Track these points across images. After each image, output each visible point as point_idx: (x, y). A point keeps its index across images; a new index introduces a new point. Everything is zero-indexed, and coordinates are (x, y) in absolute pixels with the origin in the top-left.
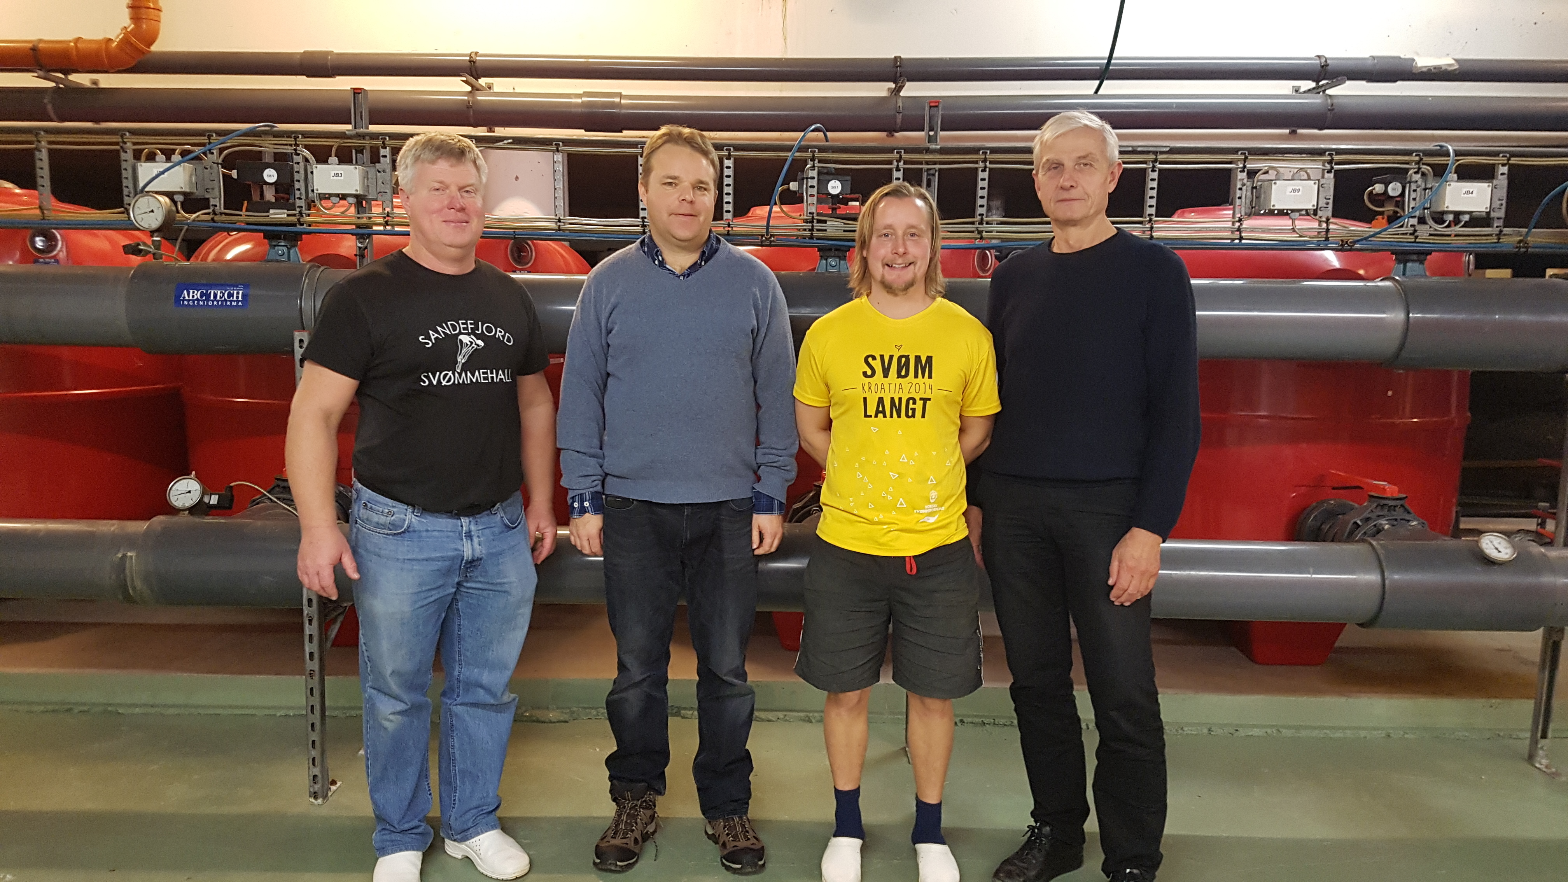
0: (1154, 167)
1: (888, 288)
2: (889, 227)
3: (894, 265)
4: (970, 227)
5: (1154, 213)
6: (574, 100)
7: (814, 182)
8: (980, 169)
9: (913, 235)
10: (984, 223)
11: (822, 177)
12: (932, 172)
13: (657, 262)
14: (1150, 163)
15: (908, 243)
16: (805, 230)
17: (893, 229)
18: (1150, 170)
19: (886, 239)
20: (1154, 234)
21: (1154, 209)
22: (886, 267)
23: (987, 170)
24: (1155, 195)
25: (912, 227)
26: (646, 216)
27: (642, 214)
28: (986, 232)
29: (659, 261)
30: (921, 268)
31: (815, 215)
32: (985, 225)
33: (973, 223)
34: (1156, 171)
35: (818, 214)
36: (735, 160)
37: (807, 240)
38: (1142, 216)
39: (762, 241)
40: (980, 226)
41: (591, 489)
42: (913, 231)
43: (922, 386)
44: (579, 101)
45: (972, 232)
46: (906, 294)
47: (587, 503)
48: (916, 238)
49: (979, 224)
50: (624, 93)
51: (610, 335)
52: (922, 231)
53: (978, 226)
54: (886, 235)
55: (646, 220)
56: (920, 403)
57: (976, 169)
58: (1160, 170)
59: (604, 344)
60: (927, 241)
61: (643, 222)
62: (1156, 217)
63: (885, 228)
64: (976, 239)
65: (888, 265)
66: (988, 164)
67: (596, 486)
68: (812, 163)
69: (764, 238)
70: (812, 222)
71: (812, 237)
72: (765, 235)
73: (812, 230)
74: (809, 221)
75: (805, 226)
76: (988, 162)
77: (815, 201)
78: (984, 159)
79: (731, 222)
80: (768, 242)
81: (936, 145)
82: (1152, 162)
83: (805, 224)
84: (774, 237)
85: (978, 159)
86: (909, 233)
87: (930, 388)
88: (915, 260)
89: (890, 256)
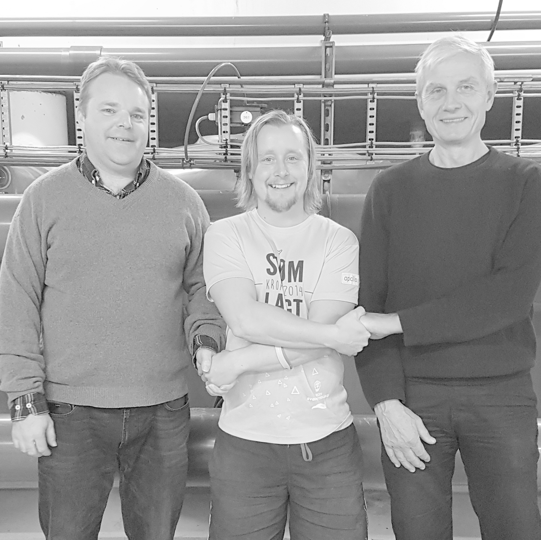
0: (519, 95)
1: (273, 207)
2: (271, 152)
3: (277, 186)
4: (363, 150)
5: (520, 135)
6: (63, 53)
7: (227, 113)
8: (369, 100)
9: (292, 158)
10: (374, 146)
11: (235, 109)
12: (329, 103)
13: (93, 182)
14: (516, 92)
15: (289, 166)
16: (220, 154)
17: (274, 154)
18: (516, 98)
19: (268, 163)
20: (520, 154)
21: (520, 132)
22: (269, 187)
23: (375, 100)
24: (521, 120)
25: (291, 152)
26: (82, 143)
27: (79, 141)
28: (376, 154)
29: (96, 181)
30: (300, 189)
31: (228, 141)
32: (374, 148)
33: (364, 147)
34: (521, 99)
35: (232, 141)
36: (159, 94)
37: (223, 163)
38: (510, 139)
39: (183, 164)
40: (371, 149)
41: (33, 390)
42: (292, 155)
43: (295, 288)
44: (67, 53)
45: (364, 154)
46: (288, 211)
47: (29, 404)
48: (295, 161)
49: (369, 147)
50: (104, 47)
51: (50, 250)
52: (299, 154)
53: (368, 149)
54: (268, 160)
55: (82, 147)
56: (294, 304)
57: (366, 100)
58: (525, 98)
59: (44, 256)
60: (304, 163)
61: (80, 148)
62: (522, 139)
63: (267, 154)
64: (367, 160)
65: (271, 186)
66: (376, 95)
67: (37, 387)
68: (224, 96)
69: (184, 162)
70: (226, 147)
71: (226, 160)
72: (185, 159)
73: (226, 154)
74: (224, 146)
75: (220, 151)
76: (376, 94)
77: (228, 129)
78: (372, 91)
79: (156, 148)
80: (188, 165)
81: (331, 79)
82: (518, 91)
83: (220, 149)
84: (193, 161)
85: (367, 92)
86: (289, 157)
87: (301, 290)
88: (295, 181)
89: (273, 178)
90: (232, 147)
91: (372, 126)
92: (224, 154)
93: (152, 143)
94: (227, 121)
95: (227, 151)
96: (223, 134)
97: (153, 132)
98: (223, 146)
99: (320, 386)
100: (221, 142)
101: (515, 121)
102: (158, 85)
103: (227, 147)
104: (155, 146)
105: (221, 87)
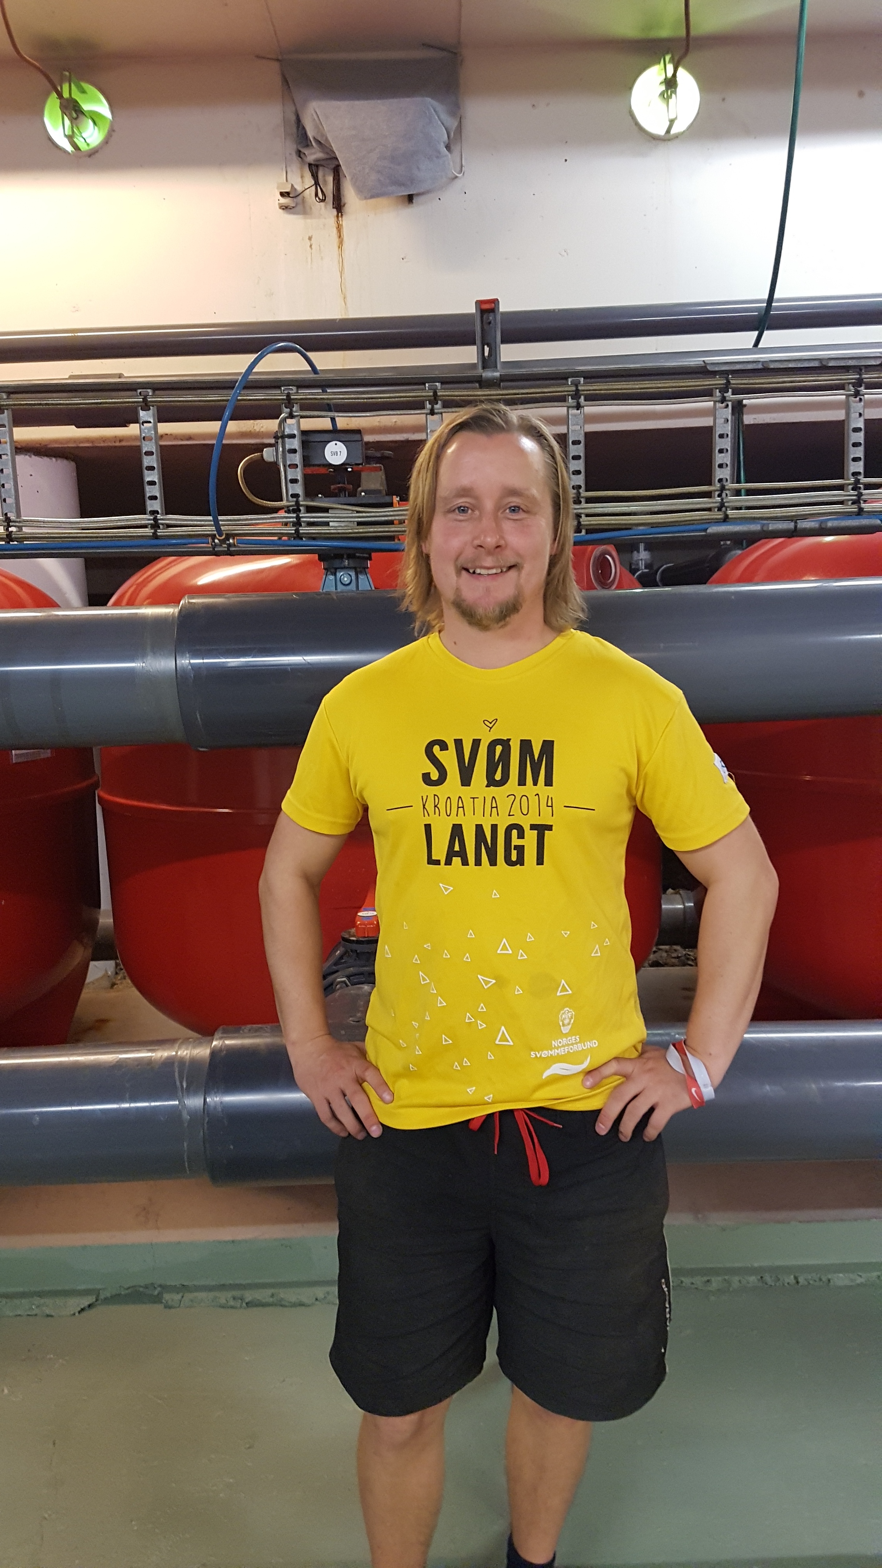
0: (857, 393)
1: (469, 614)
2: (469, 492)
3: (478, 571)
5: (862, 470)
9: (515, 509)
10: (583, 500)
14: (851, 387)
16: (286, 524)
17: (476, 498)
19: (462, 517)
20: (864, 505)
21: (861, 463)
22: (464, 573)
24: (862, 441)
25: (514, 493)
28: (587, 515)
32: (584, 504)
37: (293, 541)
38: (841, 477)
39: (214, 546)
42: (515, 501)
43: (534, 800)
46: (505, 625)
48: (521, 515)
52: (533, 500)
54: (463, 510)
56: (531, 837)
60: (544, 521)
62: (866, 476)
63: (460, 496)
65: (467, 570)
68: (288, 410)
69: (216, 541)
70: (297, 510)
71: (298, 536)
72: (217, 536)
73: (298, 523)
74: (293, 509)
75: (287, 517)
76: (582, 397)
77: (299, 476)
78: (574, 393)
79: (159, 516)
80: (225, 547)
81: (494, 371)
82: (854, 385)
83: (287, 515)
84: (234, 539)
85: (566, 393)
86: (509, 506)
87: (550, 804)
88: (519, 560)
89: (469, 552)
90: (309, 509)
91: (576, 462)
92: (294, 524)
93: (152, 506)
94: (297, 459)
95: (298, 518)
96: (290, 485)
97: (152, 485)
98: (291, 508)
99: (572, 1020)
100: (287, 500)
101: (851, 442)
102: (157, 392)
103: (300, 511)
104: (157, 512)
105: (281, 393)
